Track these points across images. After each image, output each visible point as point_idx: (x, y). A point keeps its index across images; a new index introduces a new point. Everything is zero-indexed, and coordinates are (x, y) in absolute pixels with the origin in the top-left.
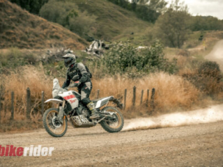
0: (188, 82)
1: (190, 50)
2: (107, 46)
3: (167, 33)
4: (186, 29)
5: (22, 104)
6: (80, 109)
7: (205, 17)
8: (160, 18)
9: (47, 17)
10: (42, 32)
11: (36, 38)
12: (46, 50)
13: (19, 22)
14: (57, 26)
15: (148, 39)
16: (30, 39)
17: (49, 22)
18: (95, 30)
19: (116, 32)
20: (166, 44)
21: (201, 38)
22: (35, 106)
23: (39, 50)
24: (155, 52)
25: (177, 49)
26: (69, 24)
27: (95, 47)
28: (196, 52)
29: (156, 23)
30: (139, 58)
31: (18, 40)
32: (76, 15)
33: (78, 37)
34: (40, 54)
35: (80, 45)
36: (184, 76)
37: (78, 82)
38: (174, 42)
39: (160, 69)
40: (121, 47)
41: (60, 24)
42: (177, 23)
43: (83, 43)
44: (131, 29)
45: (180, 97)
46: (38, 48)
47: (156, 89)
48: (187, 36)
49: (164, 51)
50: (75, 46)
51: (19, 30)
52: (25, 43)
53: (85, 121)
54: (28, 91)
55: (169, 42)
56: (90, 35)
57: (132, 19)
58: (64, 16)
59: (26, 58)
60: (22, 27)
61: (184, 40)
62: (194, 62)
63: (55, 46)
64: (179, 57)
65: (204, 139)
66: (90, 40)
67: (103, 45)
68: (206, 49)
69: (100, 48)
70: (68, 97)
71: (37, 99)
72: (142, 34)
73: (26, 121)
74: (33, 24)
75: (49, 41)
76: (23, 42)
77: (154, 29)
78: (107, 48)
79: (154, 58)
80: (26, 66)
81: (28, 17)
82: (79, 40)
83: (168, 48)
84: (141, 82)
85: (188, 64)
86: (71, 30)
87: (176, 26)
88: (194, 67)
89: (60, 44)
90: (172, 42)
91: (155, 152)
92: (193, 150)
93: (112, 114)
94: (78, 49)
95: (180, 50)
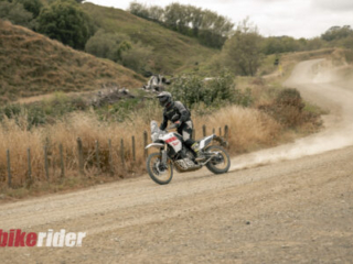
0: (266, 115)
1: (265, 77)
2: (168, 80)
3: (237, 59)
4: (259, 52)
5: (73, 157)
6: (184, 151)
7: (279, 38)
8: (227, 43)
9: (95, 52)
10: (90, 70)
11: (84, 79)
12: (96, 91)
13: (62, 61)
14: (107, 61)
15: (215, 68)
16: (77, 80)
17: (98, 59)
18: (152, 63)
19: (178, 64)
20: (237, 73)
21: (277, 62)
22: (88, 159)
23: (88, 93)
24: (224, 83)
25: (250, 77)
26: (121, 59)
27: (155, 83)
28: (272, 79)
29: (223, 49)
30: (207, 92)
31: (63, 83)
32: (129, 47)
33: (134, 72)
34: (90, 97)
35: (137, 82)
36: (261, 107)
37: (179, 122)
38: (245, 70)
39: (232, 102)
40: (184, 80)
41: (111, 59)
42: (247, 47)
43: (140, 79)
44: (194, 58)
45: (258, 132)
46: (88, 90)
47: (229, 126)
48: (260, 61)
49: (235, 81)
50: (130, 83)
51: (63, 71)
52: (71, 85)
53: (191, 164)
54: (79, 142)
55: (240, 70)
56: (147, 69)
57: (195, 46)
58: (115, 50)
59: (73, 103)
60: (66, 67)
61: (257, 66)
62: (270, 91)
63: (107, 85)
64: (252, 87)
65: (289, 180)
66: (148, 75)
67: (164, 80)
68: (283, 74)
69: (160, 84)
70: (170, 140)
71: (90, 150)
72: (208, 64)
73: (79, 177)
74: (79, 62)
75: (99, 81)
76: (68, 84)
77: (221, 56)
78: (168, 84)
79: (223, 90)
80: (74, 113)
81: (72, 54)
82: (135, 77)
83: (239, 77)
84: (211, 119)
85: (264, 94)
86: (125, 65)
87: (246, 51)
88: (271, 97)
89: (112, 84)
90: (244, 69)
91: (234, 200)
92: (278, 194)
93: (217, 153)
94: (134, 87)
95: (254, 78)
